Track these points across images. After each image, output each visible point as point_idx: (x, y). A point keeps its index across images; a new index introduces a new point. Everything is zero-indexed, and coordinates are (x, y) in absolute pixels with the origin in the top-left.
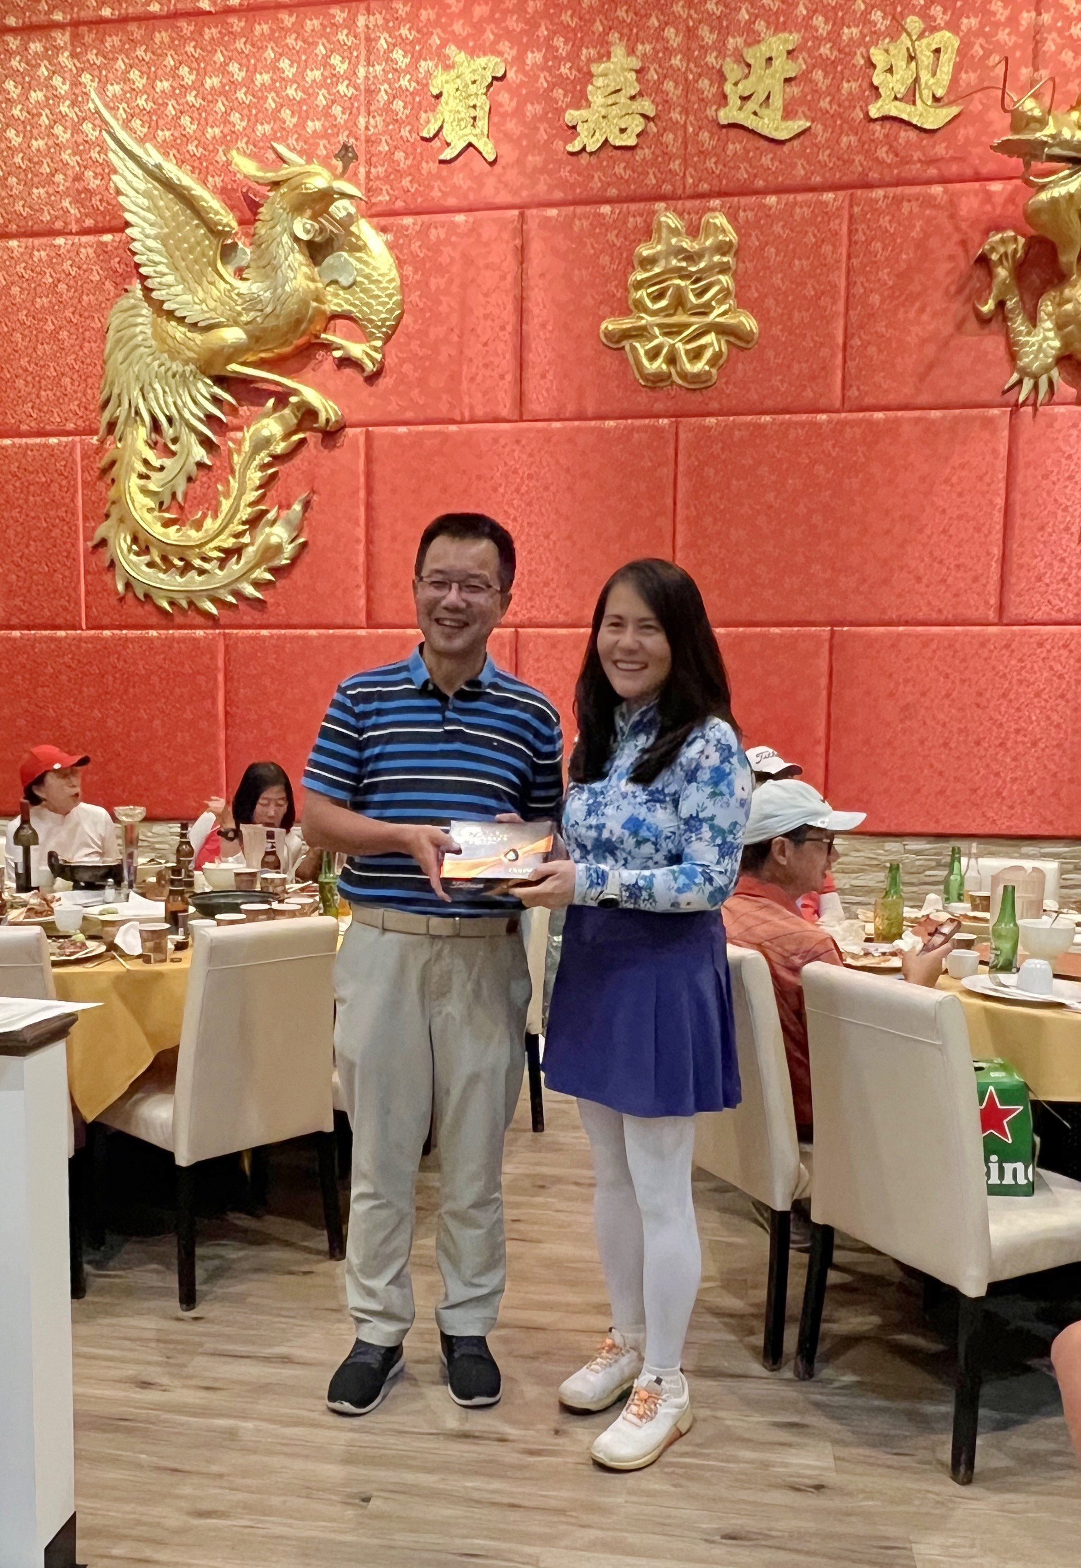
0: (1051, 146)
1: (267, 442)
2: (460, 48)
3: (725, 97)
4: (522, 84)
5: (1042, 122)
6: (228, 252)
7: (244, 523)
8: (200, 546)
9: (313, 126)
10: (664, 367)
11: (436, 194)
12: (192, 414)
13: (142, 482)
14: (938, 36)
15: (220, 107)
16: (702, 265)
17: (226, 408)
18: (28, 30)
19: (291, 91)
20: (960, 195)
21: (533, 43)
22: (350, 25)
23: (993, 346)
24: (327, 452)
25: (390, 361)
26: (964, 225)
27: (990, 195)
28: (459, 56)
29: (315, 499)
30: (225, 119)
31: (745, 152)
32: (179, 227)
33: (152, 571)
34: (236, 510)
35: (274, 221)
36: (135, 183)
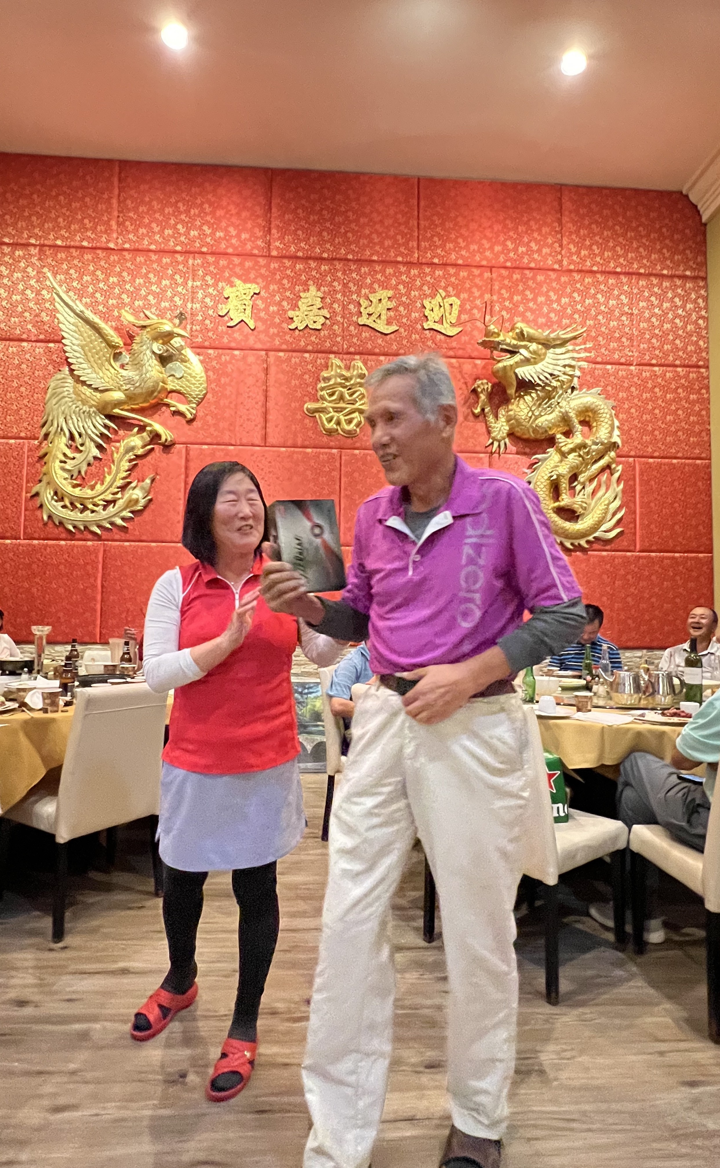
0: (501, 345)
1: (133, 449)
2: (238, 279)
3: (361, 313)
4: (267, 298)
5: (499, 335)
6: (117, 356)
7: (118, 488)
8: (93, 498)
9: (164, 304)
10: (335, 426)
11: (225, 340)
12: (92, 432)
13: (63, 464)
14: (451, 299)
15: (117, 291)
16: (352, 382)
17: (111, 430)
18: (15, 245)
19: (154, 288)
20: (464, 363)
21: (273, 281)
22: (185, 263)
23: (480, 427)
24: (165, 455)
25: (201, 414)
26: (466, 376)
27: (475, 365)
28: (238, 282)
29: (158, 477)
30: (119, 297)
31: (370, 337)
32: (91, 342)
33: (64, 510)
34: (115, 481)
35: (142, 343)
36: (69, 318)
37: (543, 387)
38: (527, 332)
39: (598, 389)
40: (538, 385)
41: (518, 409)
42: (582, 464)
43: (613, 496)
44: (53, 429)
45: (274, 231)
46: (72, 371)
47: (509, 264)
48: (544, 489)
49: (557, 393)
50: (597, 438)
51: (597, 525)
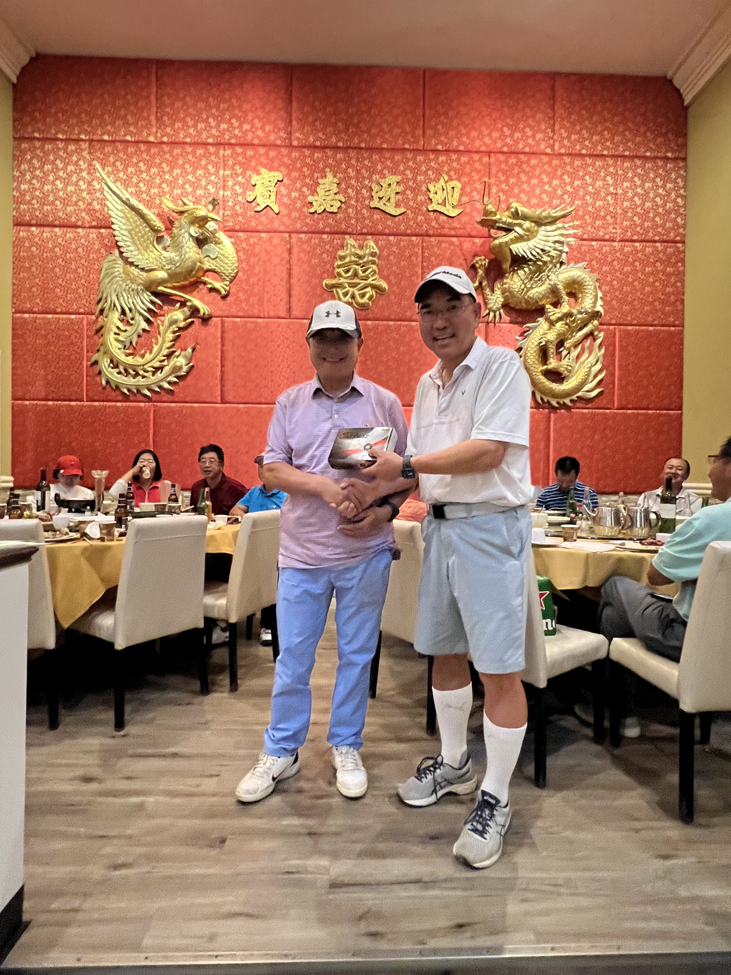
0: (498, 223)
1: (175, 322)
2: (264, 167)
3: (372, 196)
4: (289, 185)
5: (495, 214)
7: (164, 356)
8: (143, 365)
9: (199, 192)
11: (253, 224)
12: (140, 307)
13: (116, 336)
14: (453, 182)
15: (157, 181)
16: (365, 260)
17: (157, 306)
18: (68, 141)
19: (190, 177)
20: (464, 242)
21: (294, 169)
22: (217, 153)
24: (203, 327)
25: (233, 290)
26: (465, 253)
27: (474, 243)
28: (263, 170)
30: (160, 186)
31: (381, 219)
32: (137, 226)
33: (119, 376)
34: (161, 350)
35: (181, 227)
36: (117, 206)
37: (535, 262)
38: (522, 211)
39: (584, 264)
40: (531, 260)
41: (512, 283)
42: (568, 331)
43: (595, 360)
44: (107, 306)
45: (294, 123)
46: (121, 253)
47: (505, 149)
48: (534, 354)
49: (548, 267)
50: (582, 308)
51: (580, 385)
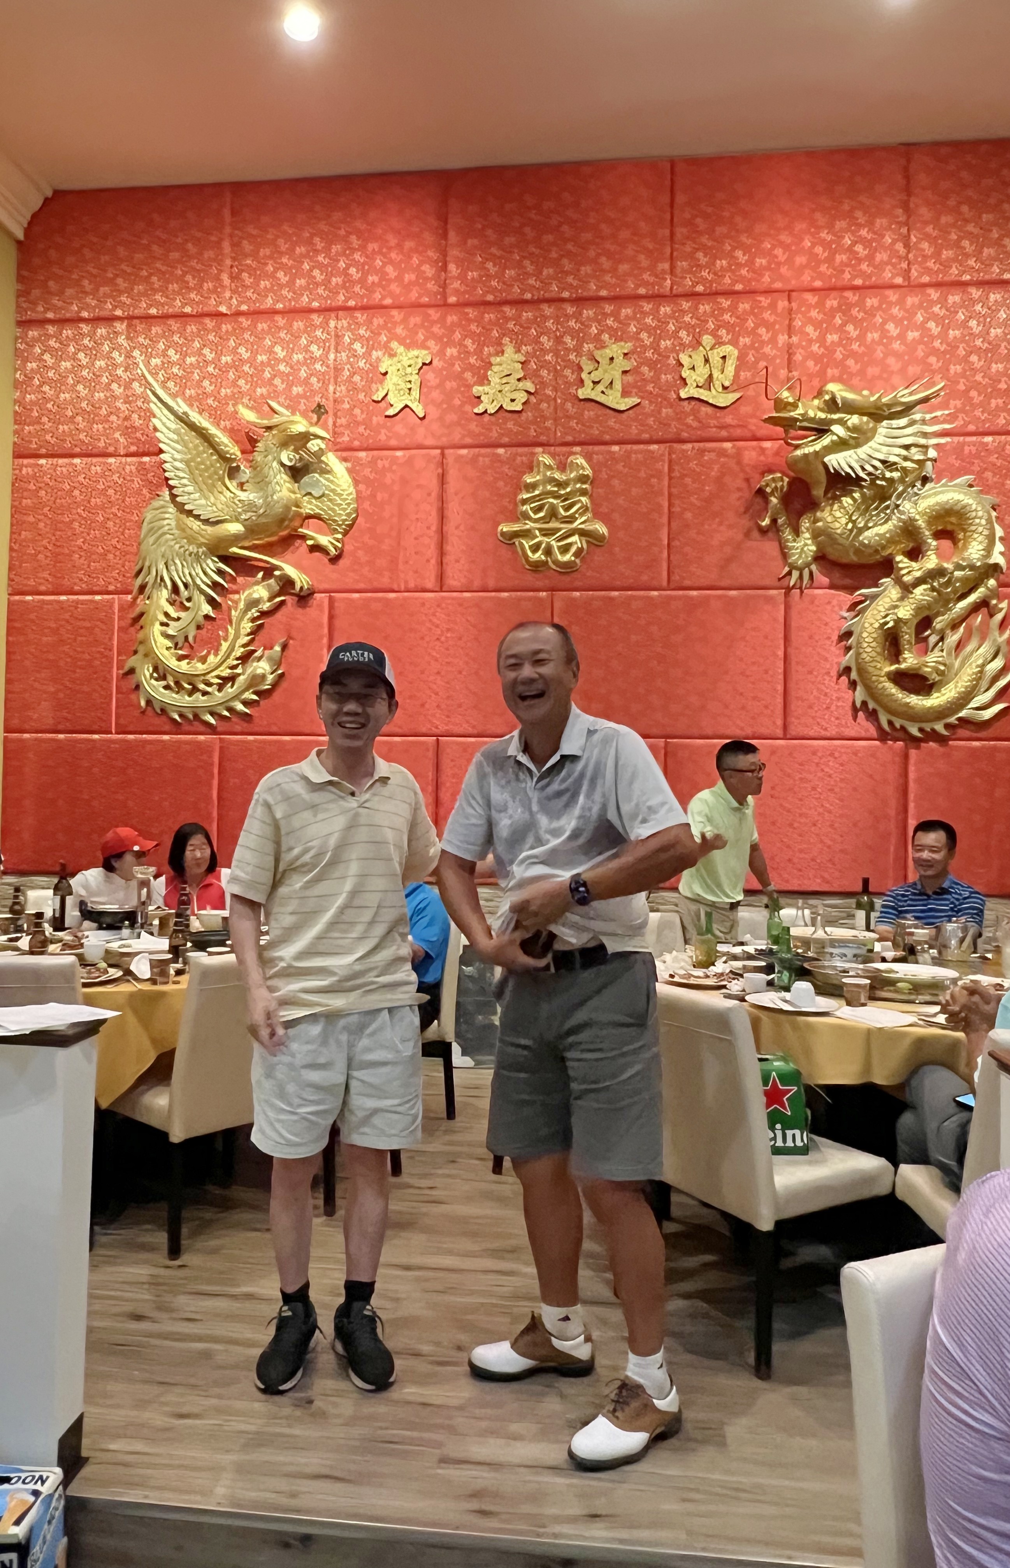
0: (801, 421)
1: (256, 602)
2: (401, 344)
3: (582, 381)
4: (443, 368)
5: (795, 406)
6: (233, 472)
7: (237, 659)
9: (297, 390)
10: (543, 557)
11: (382, 437)
12: (202, 581)
13: (164, 628)
14: (723, 348)
15: (231, 376)
16: (568, 490)
17: (228, 578)
18: (96, 321)
19: (282, 367)
20: (744, 449)
21: (451, 343)
22: (325, 326)
23: (770, 547)
24: (300, 610)
25: (347, 548)
26: (748, 469)
27: (763, 450)
28: (400, 348)
29: (291, 642)
30: (234, 384)
31: (598, 416)
32: (199, 455)
33: (167, 692)
34: (233, 650)
35: (267, 452)
36: (169, 424)
39: (969, 477)
41: (829, 519)
43: (992, 651)
44: (150, 579)
45: (452, 267)
46: (173, 497)
47: (819, 284)
49: (896, 489)
50: (963, 559)
51: (962, 698)
